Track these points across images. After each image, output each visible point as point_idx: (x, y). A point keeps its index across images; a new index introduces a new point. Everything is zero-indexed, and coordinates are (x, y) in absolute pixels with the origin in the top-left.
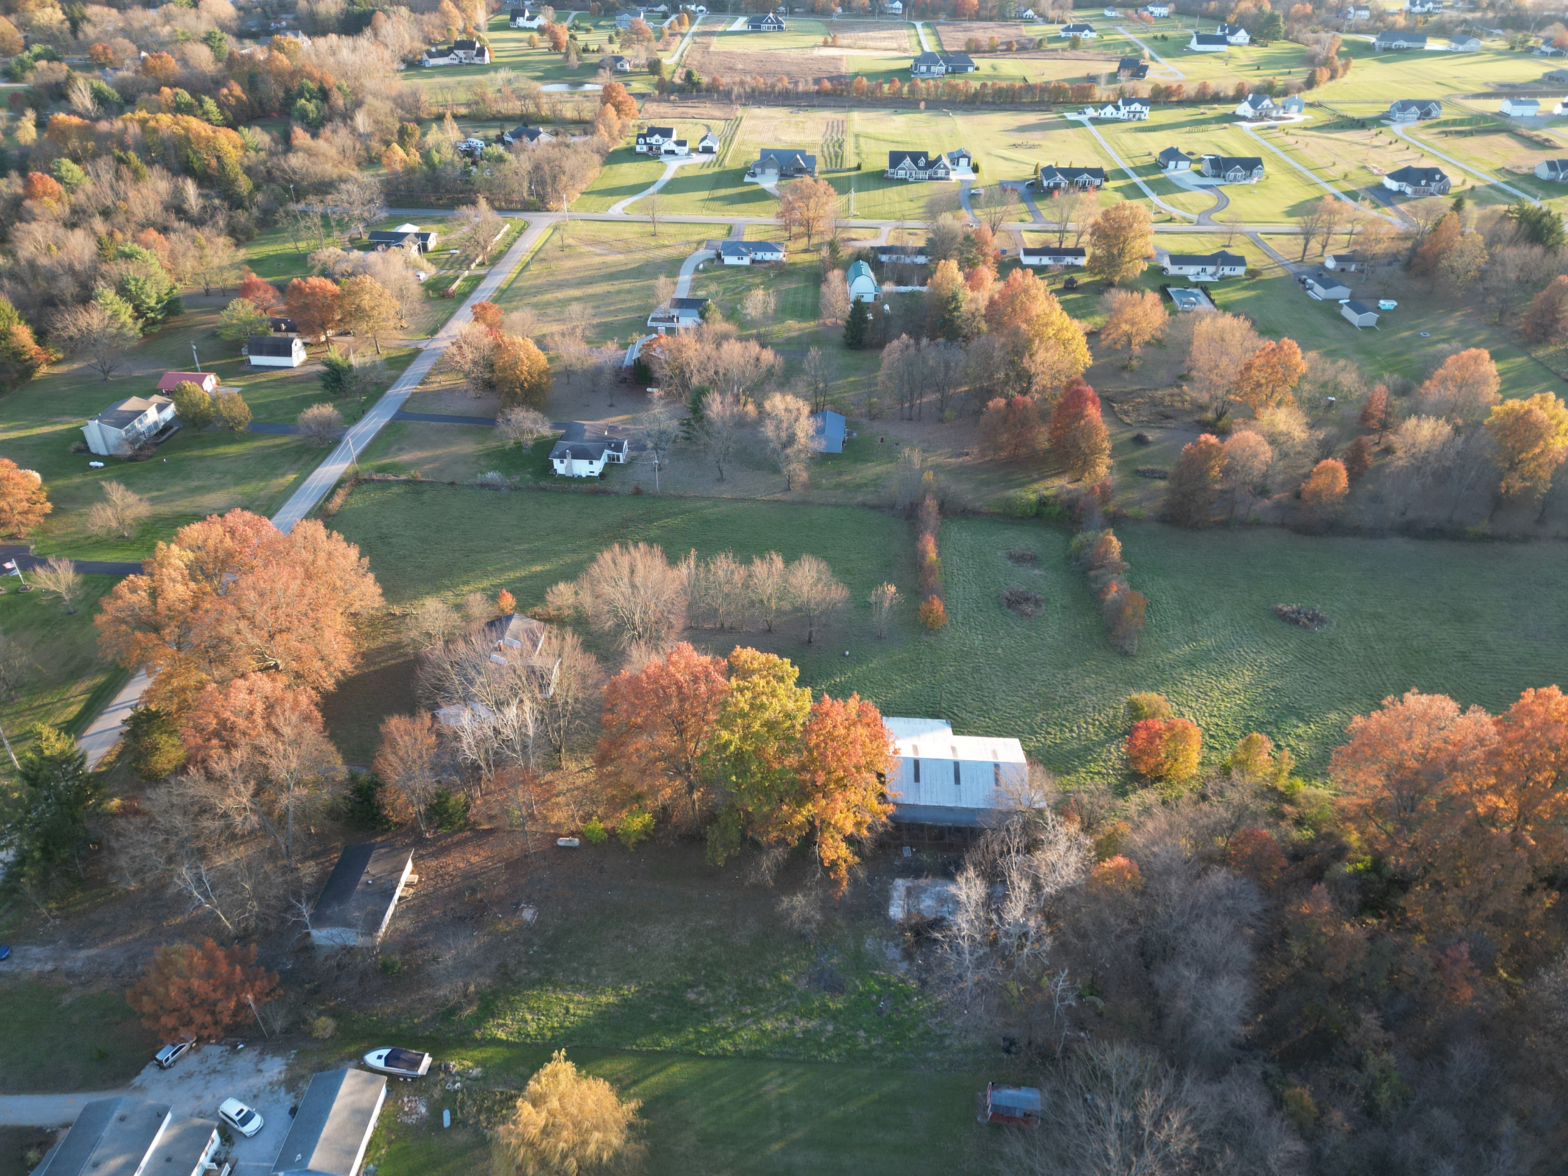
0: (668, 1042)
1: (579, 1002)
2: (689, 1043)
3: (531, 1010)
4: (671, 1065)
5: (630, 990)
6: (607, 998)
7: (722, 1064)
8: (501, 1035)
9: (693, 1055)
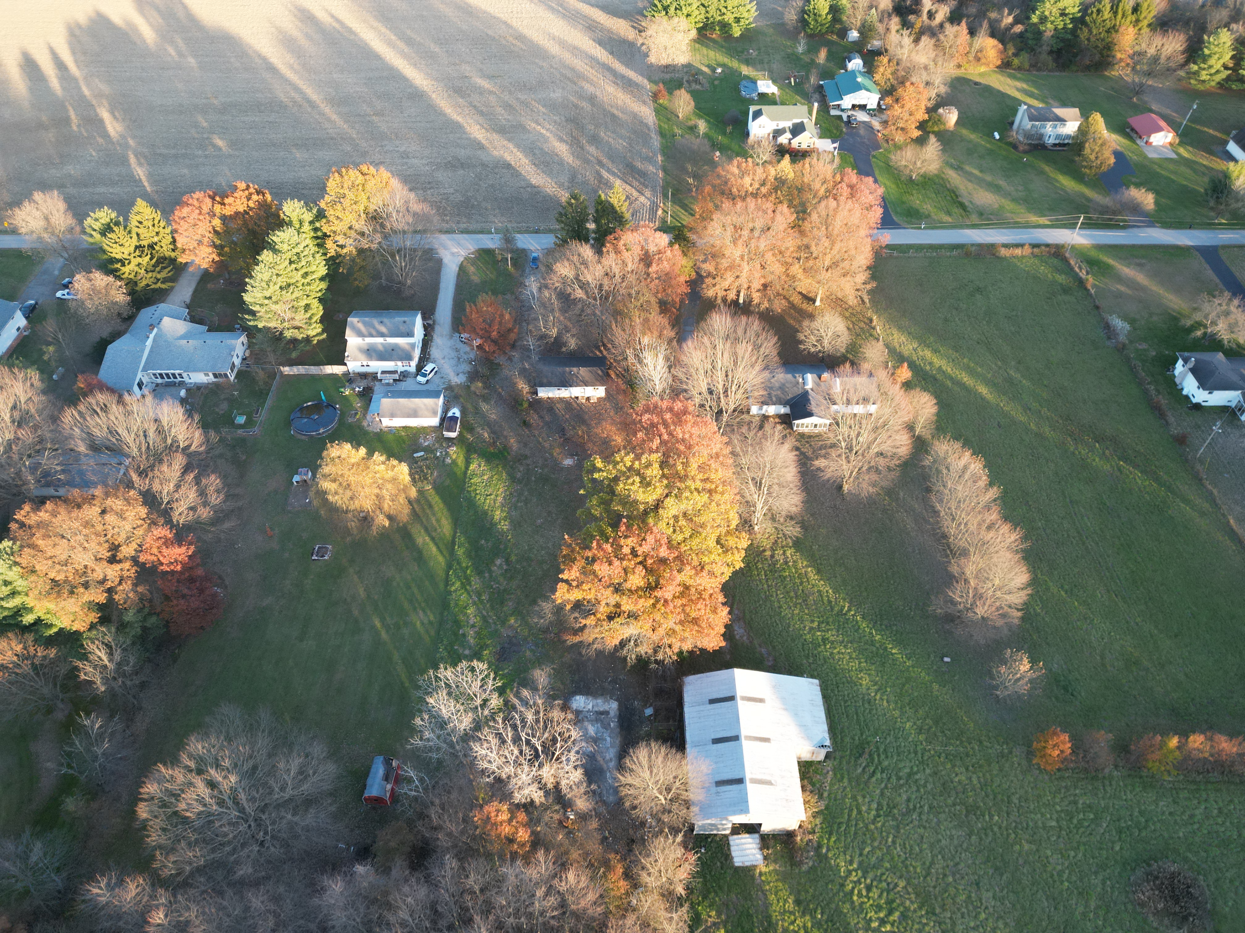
0: (460, 552)
1: (495, 501)
2: (459, 563)
3: (492, 477)
4: (444, 556)
5: (504, 526)
6: (498, 515)
7: (442, 586)
8: (472, 467)
9: (449, 567)
